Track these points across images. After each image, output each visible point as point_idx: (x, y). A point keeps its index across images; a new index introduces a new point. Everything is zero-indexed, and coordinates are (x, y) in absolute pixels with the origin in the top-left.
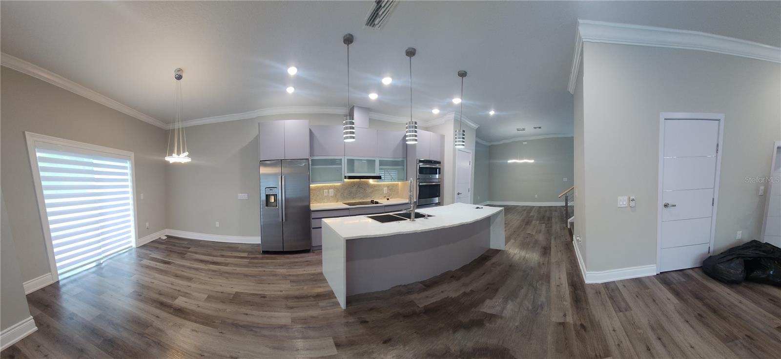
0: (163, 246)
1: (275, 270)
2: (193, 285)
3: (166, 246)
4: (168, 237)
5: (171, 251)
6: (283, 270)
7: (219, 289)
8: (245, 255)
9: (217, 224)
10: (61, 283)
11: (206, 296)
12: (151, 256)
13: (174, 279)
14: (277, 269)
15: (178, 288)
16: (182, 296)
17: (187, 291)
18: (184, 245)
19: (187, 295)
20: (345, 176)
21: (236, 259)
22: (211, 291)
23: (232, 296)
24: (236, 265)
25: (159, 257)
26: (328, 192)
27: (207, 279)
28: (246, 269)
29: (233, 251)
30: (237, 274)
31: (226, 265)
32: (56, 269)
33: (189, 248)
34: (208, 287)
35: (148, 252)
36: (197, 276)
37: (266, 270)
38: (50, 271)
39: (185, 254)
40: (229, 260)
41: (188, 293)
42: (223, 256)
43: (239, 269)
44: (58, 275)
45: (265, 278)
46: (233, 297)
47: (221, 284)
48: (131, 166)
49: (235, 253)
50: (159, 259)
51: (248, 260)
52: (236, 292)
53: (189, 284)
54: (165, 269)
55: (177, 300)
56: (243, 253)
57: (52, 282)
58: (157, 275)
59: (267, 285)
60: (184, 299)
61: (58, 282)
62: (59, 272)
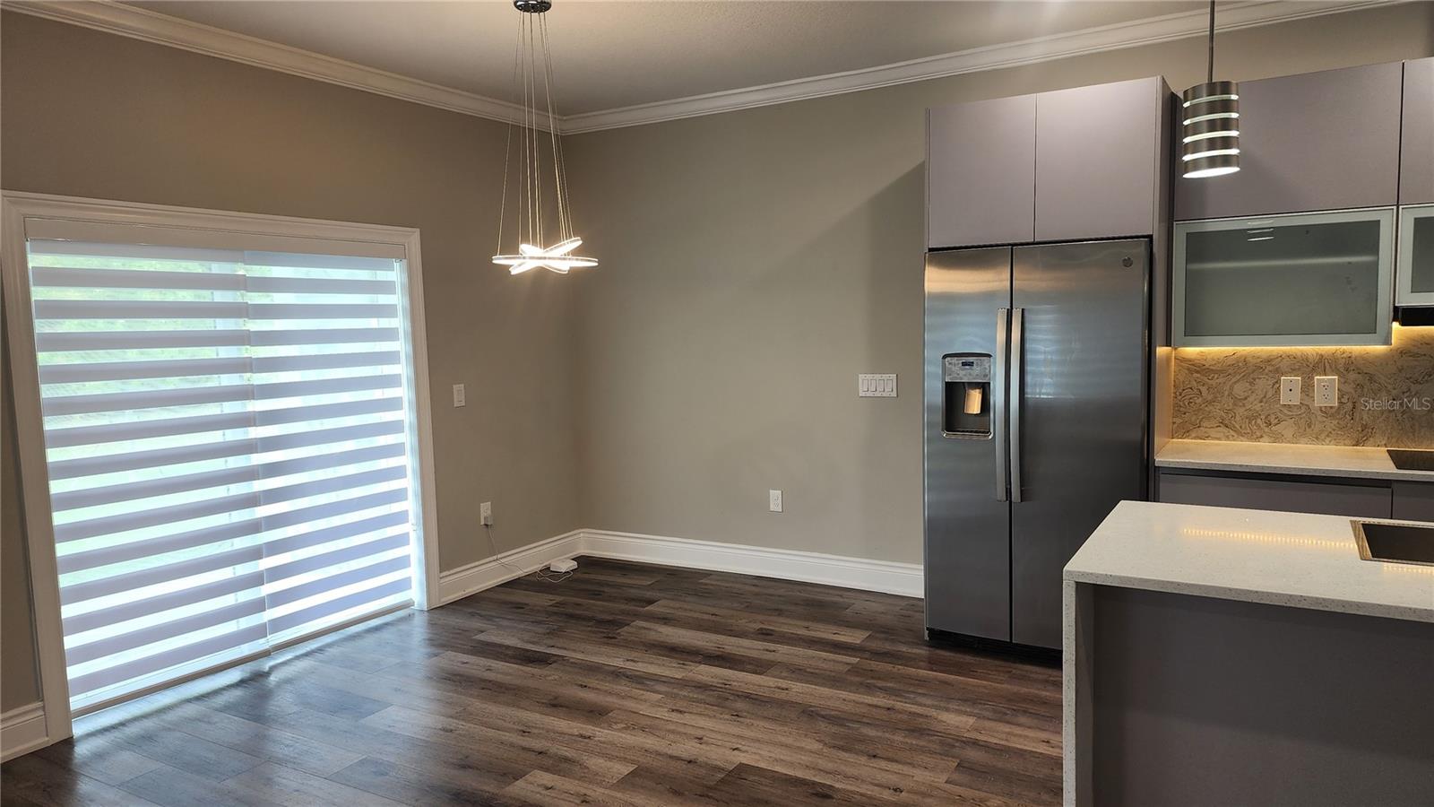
0: (543, 600)
1: (933, 713)
2: (602, 733)
3: (559, 599)
4: (585, 562)
5: (572, 616)
6: (964, 719)
7: (687, 749)
8: (855, 637)
9: (775, 499)
10: (81, 750)
11: (626, 769)
12: (481, 637)
13: (538, 716)
14: (947, 710)
15: (537, 744)
16: (547, 770)
17: (569, 753)
18: (634, 592)
19: (564, 765)
20: (1396, 309)
21: (810, 652)
22: (658, 753)
23: (721, 776)
24: (798, 672)
25: (512, 641)
26: (1307, 388)
27: (662, 713)
28: (826, 691)
29: (815, 619)
30: (782, 704)
31: (760, 667)
32: (64, 689)
33: (651, 602)
34: (650, 742)
35: (476, 624)
36: (630, 704)
37: (899, 705)
38: (38, 695)
39: (622, 624)
40: (783, 652)
41: (566, 760)
42: (765, 635)
43: (799, 690)
44: (68, 716)
45: (871, 732)
46: (722, 781)
47: (699, 733)
48: (406, 280)
49: (820, 626)
50: (508, 647)
51: (855, 660)
52: (741, 765)
53: (588, 729)
54: (518, 682)
55: (520, 783)
56: (848, 631)
57: (41, 741)
58: (477, 705)
59: (863, 759)
60: (547, 778)
61: (69, 743)
62: (76, 702)
